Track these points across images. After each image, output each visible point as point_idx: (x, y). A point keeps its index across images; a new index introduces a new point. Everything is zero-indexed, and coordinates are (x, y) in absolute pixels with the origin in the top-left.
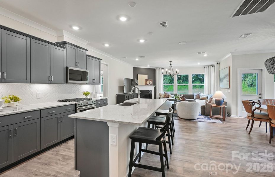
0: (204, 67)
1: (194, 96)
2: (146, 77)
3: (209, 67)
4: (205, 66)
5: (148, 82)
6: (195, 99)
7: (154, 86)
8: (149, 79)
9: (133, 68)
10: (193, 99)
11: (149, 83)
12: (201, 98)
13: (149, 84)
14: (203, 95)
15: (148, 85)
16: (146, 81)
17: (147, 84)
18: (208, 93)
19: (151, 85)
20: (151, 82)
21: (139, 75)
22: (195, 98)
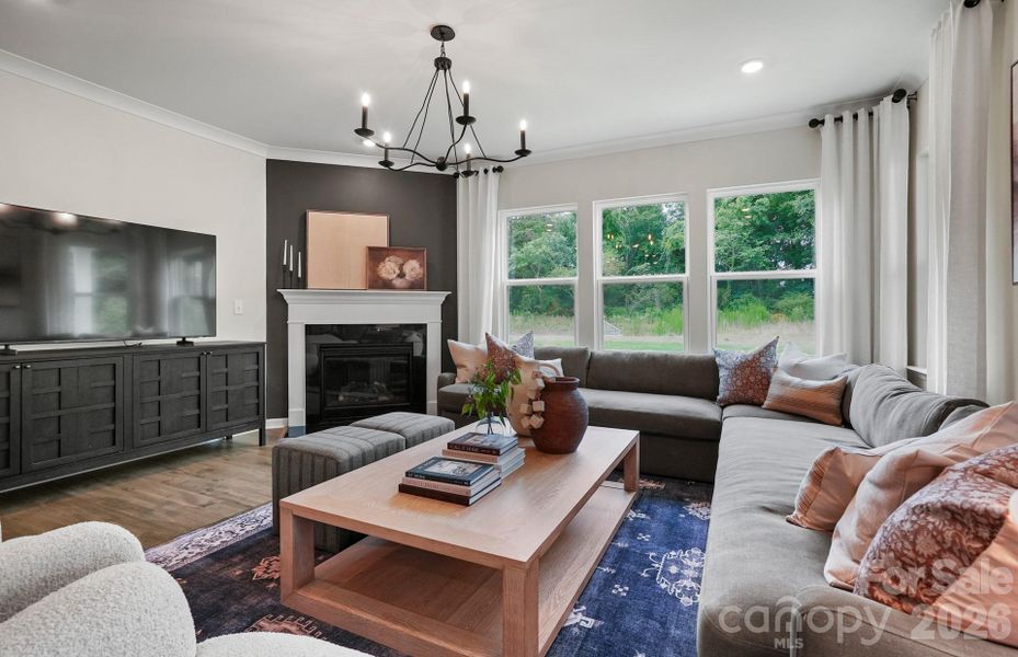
0: (815, 123)
1: (722, 373)
2: (374, 229)
3: (863, 116)
4: (824, 107)
5: (388, 269)
6: (725, 404)
7: (441, 296)
8: (398, 244)
9: (269, 162)
10: (710, 395)
11: (402, 275)
12: (781, 399)
13: (398, 282)
14: (796, 369)
15: (387, 285)
16: (375, 255)
17: (379, 278)
18: (847, 350)
19: (415, 286)
20: (413, 268)
21: (313, 216)
22: (723, 391)
